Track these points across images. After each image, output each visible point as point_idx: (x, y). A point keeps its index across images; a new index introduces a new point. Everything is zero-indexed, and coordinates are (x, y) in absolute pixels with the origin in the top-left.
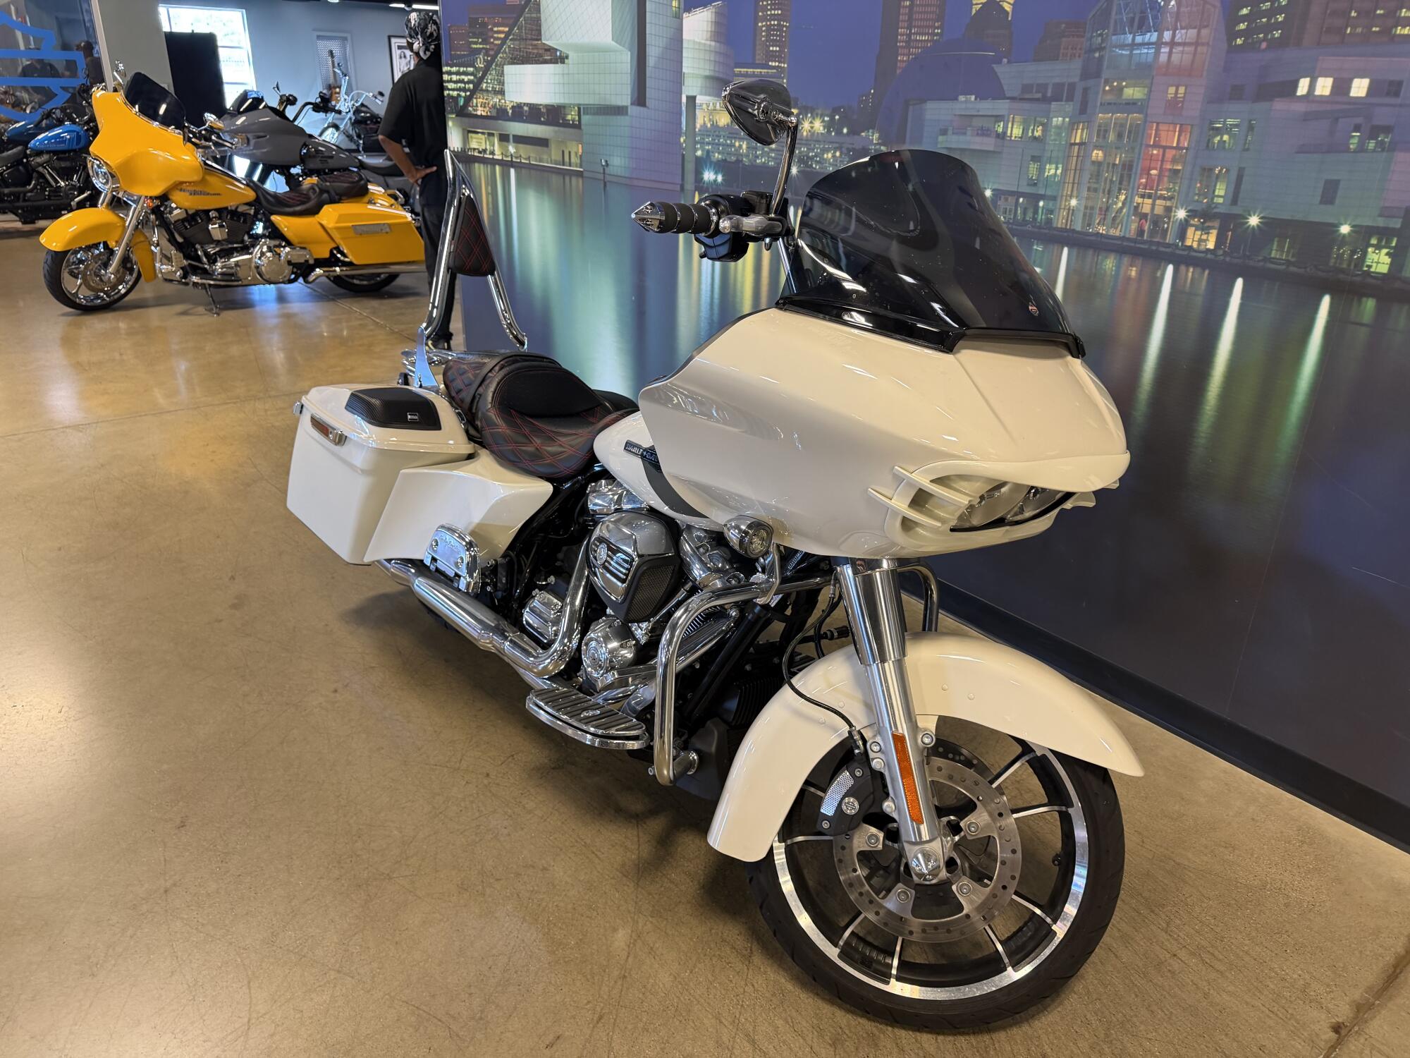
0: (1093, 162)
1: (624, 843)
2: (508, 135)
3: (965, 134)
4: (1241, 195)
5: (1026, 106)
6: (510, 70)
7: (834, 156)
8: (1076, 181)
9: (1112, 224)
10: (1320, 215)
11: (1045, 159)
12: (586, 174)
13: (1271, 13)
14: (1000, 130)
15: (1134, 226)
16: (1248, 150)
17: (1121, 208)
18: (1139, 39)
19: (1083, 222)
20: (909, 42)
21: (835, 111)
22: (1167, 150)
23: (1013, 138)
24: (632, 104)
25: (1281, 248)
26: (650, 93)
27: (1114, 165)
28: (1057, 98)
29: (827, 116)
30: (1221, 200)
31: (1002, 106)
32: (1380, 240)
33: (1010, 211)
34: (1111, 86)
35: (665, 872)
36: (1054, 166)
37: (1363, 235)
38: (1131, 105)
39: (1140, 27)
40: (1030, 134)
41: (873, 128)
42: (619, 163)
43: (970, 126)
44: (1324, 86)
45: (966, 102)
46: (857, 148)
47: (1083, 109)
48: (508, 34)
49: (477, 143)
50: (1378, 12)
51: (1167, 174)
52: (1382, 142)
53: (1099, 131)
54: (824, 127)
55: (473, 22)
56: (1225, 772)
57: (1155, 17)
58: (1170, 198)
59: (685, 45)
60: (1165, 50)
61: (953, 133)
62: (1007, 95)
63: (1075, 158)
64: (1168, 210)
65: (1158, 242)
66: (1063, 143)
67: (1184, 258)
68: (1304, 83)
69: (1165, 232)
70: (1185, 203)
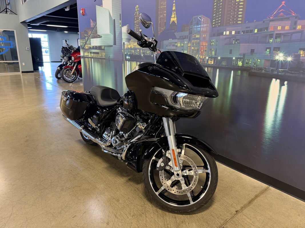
0: (192, 50)
2: (91, 52)
3: (170, 46)
4: (217, 53)
5: (180, 40)
6: (91, 39)
10: (229, 56)
11: (184, 50)
12: (106, 59)
13: (218, 21)
14: (176, 45)
16: (217, 45)
18: (198, 27)
20: (160, 30)
22: (204, 46)
23: (178, 46)
24: (114, 45)
25: (224, 63)
26: (116, 42)
27: (195, 50)
28: (185, 38)
30: (213, 55)
31: (176, 41)
32: (240, 60)
34: (194, 35)
37: (237, 59)
38: (197, 39)
39: (198, 24)
40: (181, 45)
42: (111, 56)
44: (228, 33)
45: (170, 40)
47: (190, 40)
48: (91, 33)
49: (86, 54)
50: (235, 19)
51: (204, 51)
52: (238, 42)
53: (192, 44)
55: (85, 31)
56: (225, 167)
57: (200, 22)
58: (205, 55)
59: (122, 33)
60: (202, 28)
61: (168, 46)
62: (177, 38)
63: (189, 49)
64: (205, 57)
66: (187, 46)
67: (208, 66)
68: (225, 33)
69: (205, 61)
70: (208, 56)
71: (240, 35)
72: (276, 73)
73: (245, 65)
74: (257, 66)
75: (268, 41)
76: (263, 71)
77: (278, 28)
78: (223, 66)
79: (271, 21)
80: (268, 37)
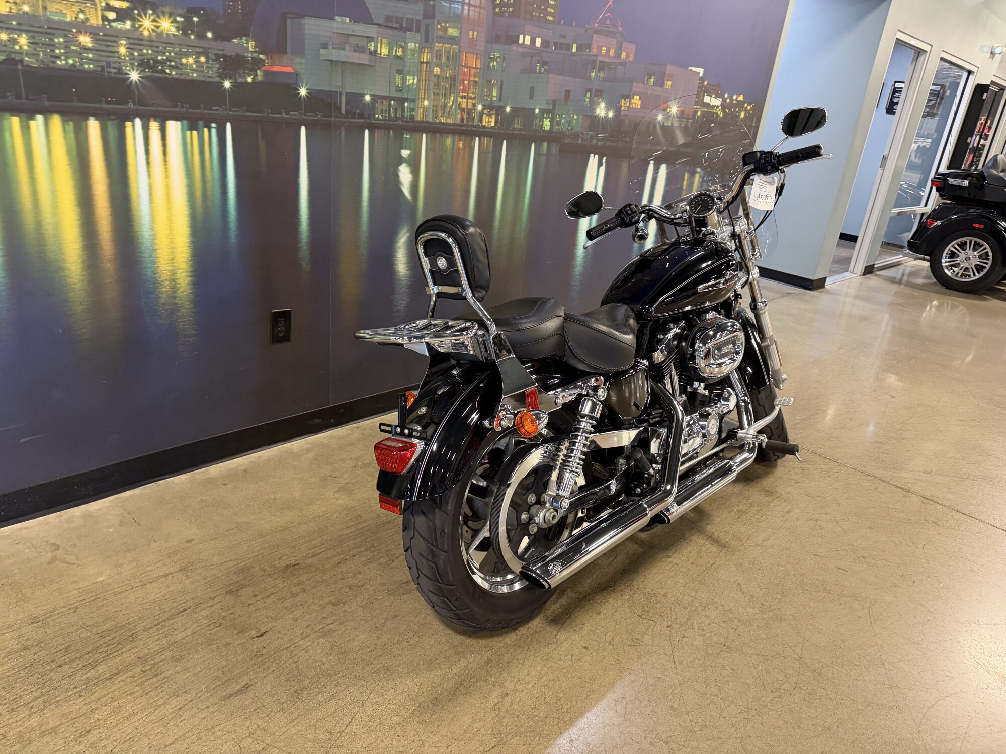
0: (435, 75)
3: (344, 49)
4: (503, 95)
5: (389, 31)
7: (197, 62)
8: (426, 88)
9: (448, 115)
10: (529, 104)
11: (406, 72)
14: (372, 48)
15: (459, 116)
16: (504, 71)
17: (452, 105)
19: (432, 116)
21: (192, 11)
22: (472, 69)
23: (382, 56)
25: (518, 122)
27: (446, 77)
28: (410, 29)
29: (181, 16)
30: (495, 99)
31: (372, 30)
32: (546, 114)
33: (386, 111)
34: (441, 26)
36: (412, 78)
37: (542, 112)
38: (452, 40)
40: (394, 54)
41: (247, 36)
43: (348, 44)
44: (528, 38)
45: (342, 22)
46: (229, 54)
47: (426, 40)
50: (542, 7)
51: (472, 83)
52: (545, 69)
53: (436, 54)
54: (178, 29)
58: (474, 98)
60: (466, 7)
61: (333, 48)
62: (376, 21)
63: (424, 72)
64: (474, 105)
65: (472, 126)
66: (417, 61)
67: (483, 133)
68: (521, 37)
69: (473, 118)
70: (481, 101)
71: (550, 52)
72: (594, 142)
73: (556, 127)
74: (572, 129)
75: (589, 75)
76: (580, 141)
77: (601, 50)
78: (516, 132)
79: (596, 31)
80: (590, 66)
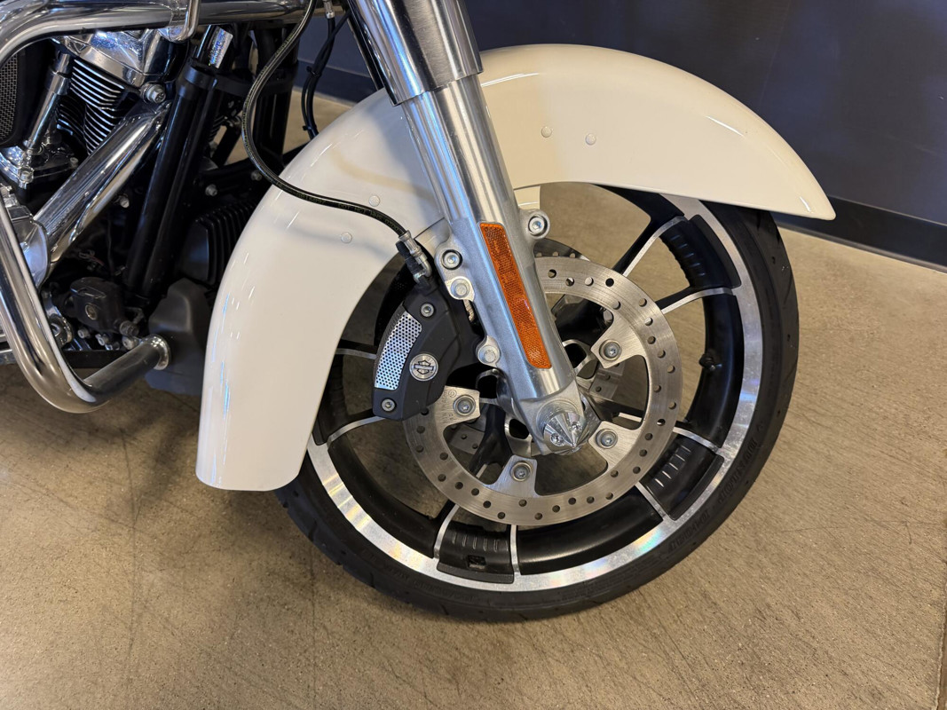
1: (107, 474)
35: (172, 499)
